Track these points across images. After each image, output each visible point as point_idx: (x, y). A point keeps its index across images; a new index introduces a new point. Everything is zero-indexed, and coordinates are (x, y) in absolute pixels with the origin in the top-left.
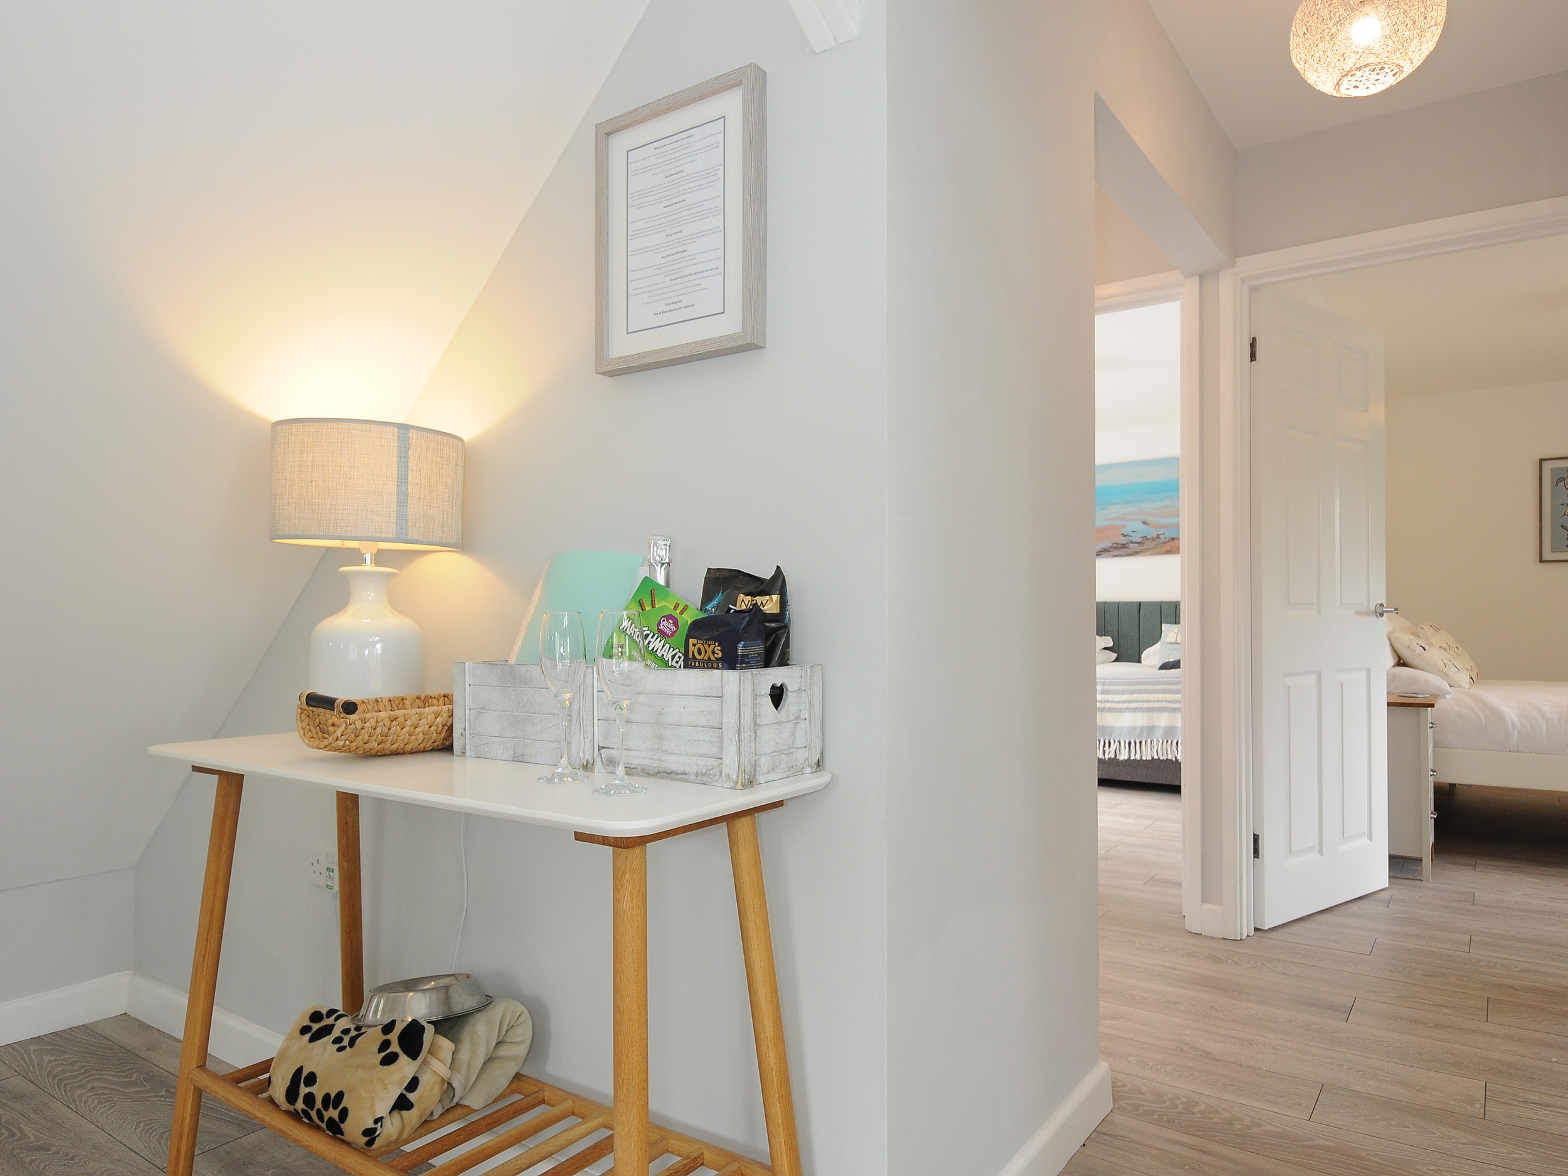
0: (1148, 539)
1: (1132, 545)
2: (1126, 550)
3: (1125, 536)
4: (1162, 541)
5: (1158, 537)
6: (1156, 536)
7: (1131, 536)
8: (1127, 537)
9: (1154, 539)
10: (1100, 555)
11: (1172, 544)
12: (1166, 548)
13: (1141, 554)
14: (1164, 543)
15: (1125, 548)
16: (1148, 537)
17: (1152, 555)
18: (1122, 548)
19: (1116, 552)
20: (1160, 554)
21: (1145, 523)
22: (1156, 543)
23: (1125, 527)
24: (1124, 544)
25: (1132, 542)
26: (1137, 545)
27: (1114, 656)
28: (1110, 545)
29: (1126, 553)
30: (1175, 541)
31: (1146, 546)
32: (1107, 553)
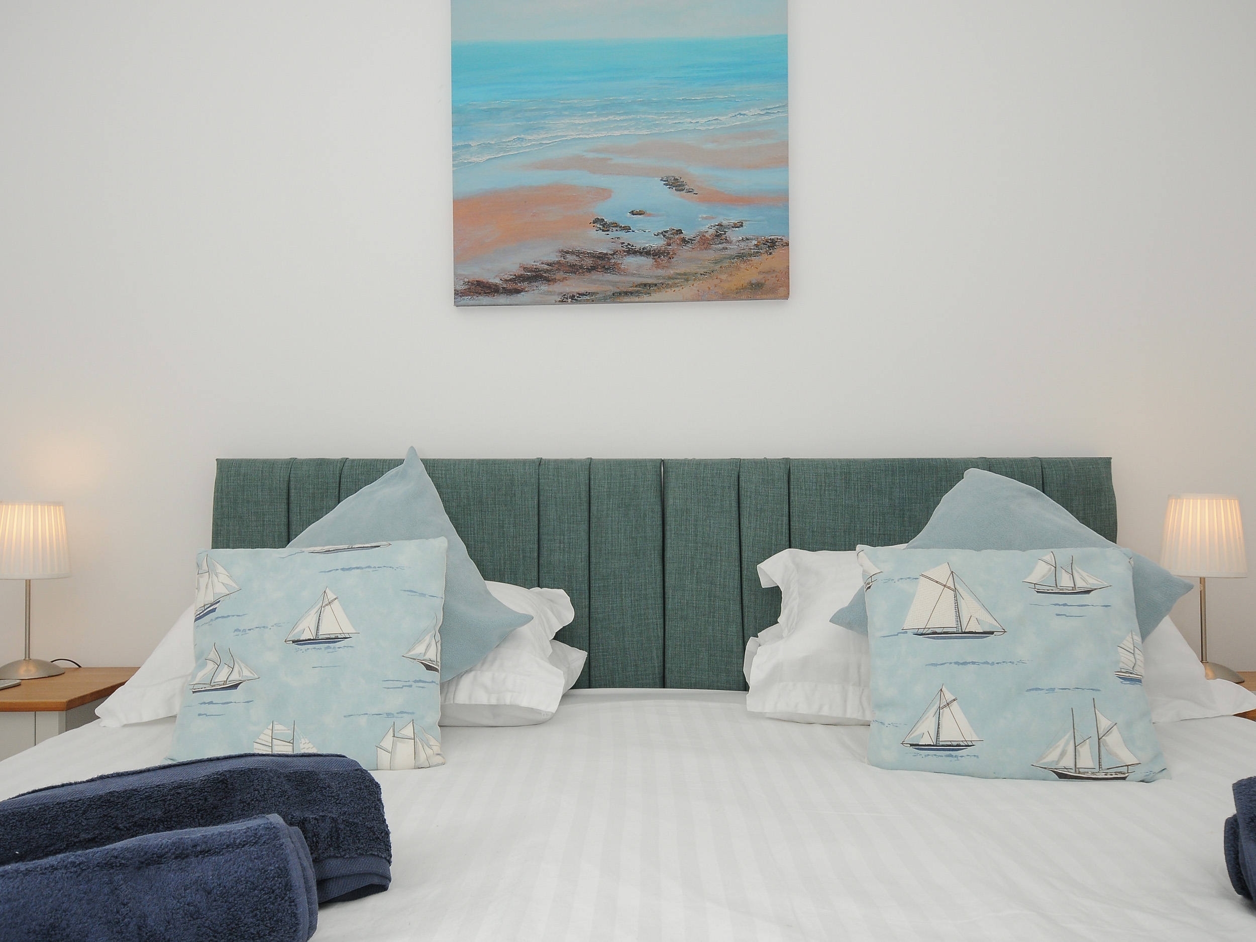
0: (684, 241)
1: (631, 262)
2: (609, 277)
3: (604, 226)
4: (733, 249)
5: (720, 234)
6: (712, 231)
7: (627, 229)
8: (613, 234)
9: (705, 242)
10: (518, 291)
11: (765, 261)
12: (749, 273)
13: (669, 293)
14: (741, 256)
15: (606, 269)
16: (687, 234)
17: (699, 298)
18: (593, 269)
19: (574, 285)
20: (725, 296)
21: (675, 184)
22: (711, 255)
23: (604, 193)
24: (602, 257)
25: (631, 251)
26: (647, 261)
27: (578, 658)
28: (554, 258)
29: (612, 289)
30: (777, 252)
31: (680, 266)
32: (544, 287)
